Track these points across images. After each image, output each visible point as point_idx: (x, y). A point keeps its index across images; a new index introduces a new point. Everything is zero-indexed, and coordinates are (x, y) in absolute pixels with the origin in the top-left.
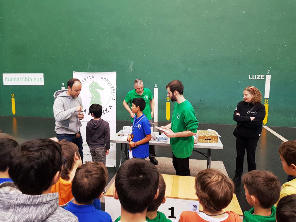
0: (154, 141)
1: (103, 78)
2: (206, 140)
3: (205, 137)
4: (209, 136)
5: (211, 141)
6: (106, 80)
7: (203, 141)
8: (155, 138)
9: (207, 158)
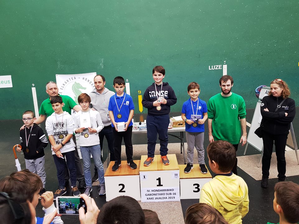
0: (136, 130)
1: (85, 79)
2: (179, 125)
3: (178, 122)
4: (181, 122)
5: (183, 125)
6: (87, 80)
7: (177, 126)
8: (137, 128)
9: (181, 139)
